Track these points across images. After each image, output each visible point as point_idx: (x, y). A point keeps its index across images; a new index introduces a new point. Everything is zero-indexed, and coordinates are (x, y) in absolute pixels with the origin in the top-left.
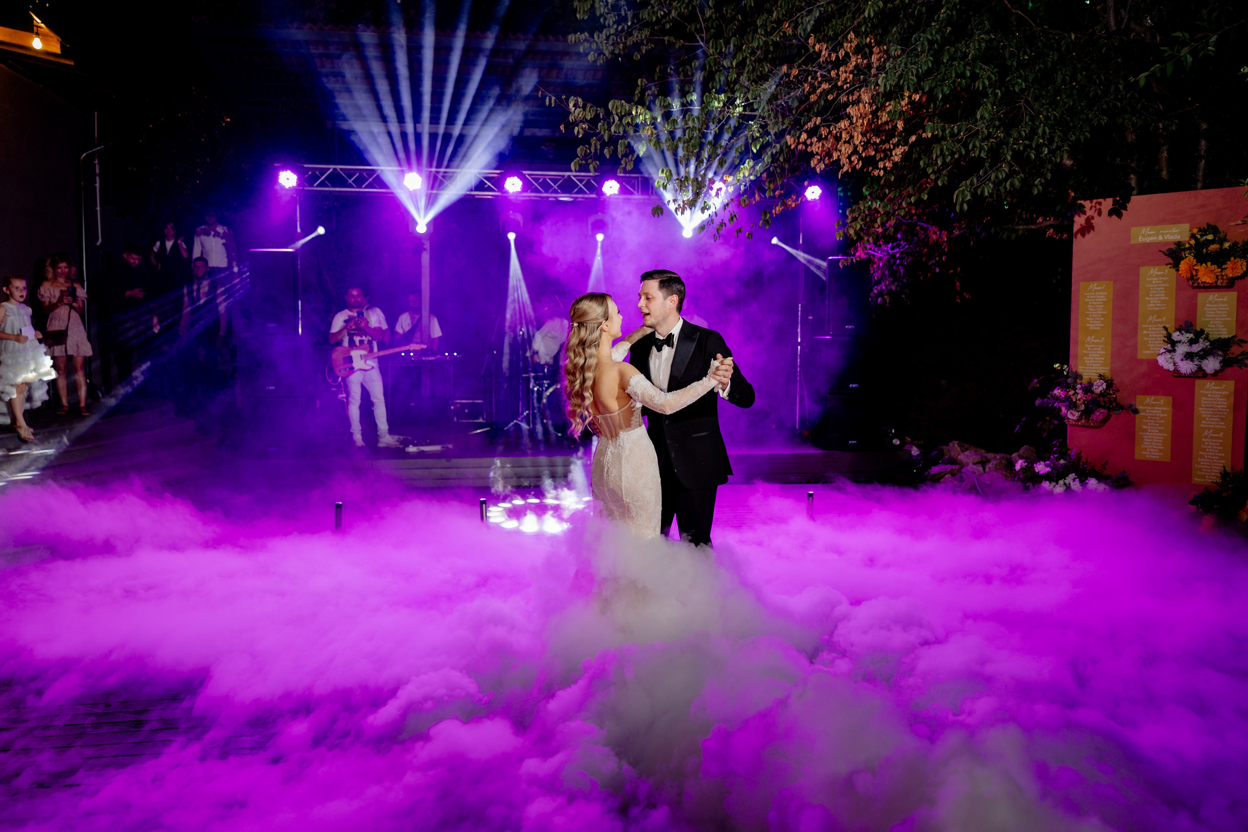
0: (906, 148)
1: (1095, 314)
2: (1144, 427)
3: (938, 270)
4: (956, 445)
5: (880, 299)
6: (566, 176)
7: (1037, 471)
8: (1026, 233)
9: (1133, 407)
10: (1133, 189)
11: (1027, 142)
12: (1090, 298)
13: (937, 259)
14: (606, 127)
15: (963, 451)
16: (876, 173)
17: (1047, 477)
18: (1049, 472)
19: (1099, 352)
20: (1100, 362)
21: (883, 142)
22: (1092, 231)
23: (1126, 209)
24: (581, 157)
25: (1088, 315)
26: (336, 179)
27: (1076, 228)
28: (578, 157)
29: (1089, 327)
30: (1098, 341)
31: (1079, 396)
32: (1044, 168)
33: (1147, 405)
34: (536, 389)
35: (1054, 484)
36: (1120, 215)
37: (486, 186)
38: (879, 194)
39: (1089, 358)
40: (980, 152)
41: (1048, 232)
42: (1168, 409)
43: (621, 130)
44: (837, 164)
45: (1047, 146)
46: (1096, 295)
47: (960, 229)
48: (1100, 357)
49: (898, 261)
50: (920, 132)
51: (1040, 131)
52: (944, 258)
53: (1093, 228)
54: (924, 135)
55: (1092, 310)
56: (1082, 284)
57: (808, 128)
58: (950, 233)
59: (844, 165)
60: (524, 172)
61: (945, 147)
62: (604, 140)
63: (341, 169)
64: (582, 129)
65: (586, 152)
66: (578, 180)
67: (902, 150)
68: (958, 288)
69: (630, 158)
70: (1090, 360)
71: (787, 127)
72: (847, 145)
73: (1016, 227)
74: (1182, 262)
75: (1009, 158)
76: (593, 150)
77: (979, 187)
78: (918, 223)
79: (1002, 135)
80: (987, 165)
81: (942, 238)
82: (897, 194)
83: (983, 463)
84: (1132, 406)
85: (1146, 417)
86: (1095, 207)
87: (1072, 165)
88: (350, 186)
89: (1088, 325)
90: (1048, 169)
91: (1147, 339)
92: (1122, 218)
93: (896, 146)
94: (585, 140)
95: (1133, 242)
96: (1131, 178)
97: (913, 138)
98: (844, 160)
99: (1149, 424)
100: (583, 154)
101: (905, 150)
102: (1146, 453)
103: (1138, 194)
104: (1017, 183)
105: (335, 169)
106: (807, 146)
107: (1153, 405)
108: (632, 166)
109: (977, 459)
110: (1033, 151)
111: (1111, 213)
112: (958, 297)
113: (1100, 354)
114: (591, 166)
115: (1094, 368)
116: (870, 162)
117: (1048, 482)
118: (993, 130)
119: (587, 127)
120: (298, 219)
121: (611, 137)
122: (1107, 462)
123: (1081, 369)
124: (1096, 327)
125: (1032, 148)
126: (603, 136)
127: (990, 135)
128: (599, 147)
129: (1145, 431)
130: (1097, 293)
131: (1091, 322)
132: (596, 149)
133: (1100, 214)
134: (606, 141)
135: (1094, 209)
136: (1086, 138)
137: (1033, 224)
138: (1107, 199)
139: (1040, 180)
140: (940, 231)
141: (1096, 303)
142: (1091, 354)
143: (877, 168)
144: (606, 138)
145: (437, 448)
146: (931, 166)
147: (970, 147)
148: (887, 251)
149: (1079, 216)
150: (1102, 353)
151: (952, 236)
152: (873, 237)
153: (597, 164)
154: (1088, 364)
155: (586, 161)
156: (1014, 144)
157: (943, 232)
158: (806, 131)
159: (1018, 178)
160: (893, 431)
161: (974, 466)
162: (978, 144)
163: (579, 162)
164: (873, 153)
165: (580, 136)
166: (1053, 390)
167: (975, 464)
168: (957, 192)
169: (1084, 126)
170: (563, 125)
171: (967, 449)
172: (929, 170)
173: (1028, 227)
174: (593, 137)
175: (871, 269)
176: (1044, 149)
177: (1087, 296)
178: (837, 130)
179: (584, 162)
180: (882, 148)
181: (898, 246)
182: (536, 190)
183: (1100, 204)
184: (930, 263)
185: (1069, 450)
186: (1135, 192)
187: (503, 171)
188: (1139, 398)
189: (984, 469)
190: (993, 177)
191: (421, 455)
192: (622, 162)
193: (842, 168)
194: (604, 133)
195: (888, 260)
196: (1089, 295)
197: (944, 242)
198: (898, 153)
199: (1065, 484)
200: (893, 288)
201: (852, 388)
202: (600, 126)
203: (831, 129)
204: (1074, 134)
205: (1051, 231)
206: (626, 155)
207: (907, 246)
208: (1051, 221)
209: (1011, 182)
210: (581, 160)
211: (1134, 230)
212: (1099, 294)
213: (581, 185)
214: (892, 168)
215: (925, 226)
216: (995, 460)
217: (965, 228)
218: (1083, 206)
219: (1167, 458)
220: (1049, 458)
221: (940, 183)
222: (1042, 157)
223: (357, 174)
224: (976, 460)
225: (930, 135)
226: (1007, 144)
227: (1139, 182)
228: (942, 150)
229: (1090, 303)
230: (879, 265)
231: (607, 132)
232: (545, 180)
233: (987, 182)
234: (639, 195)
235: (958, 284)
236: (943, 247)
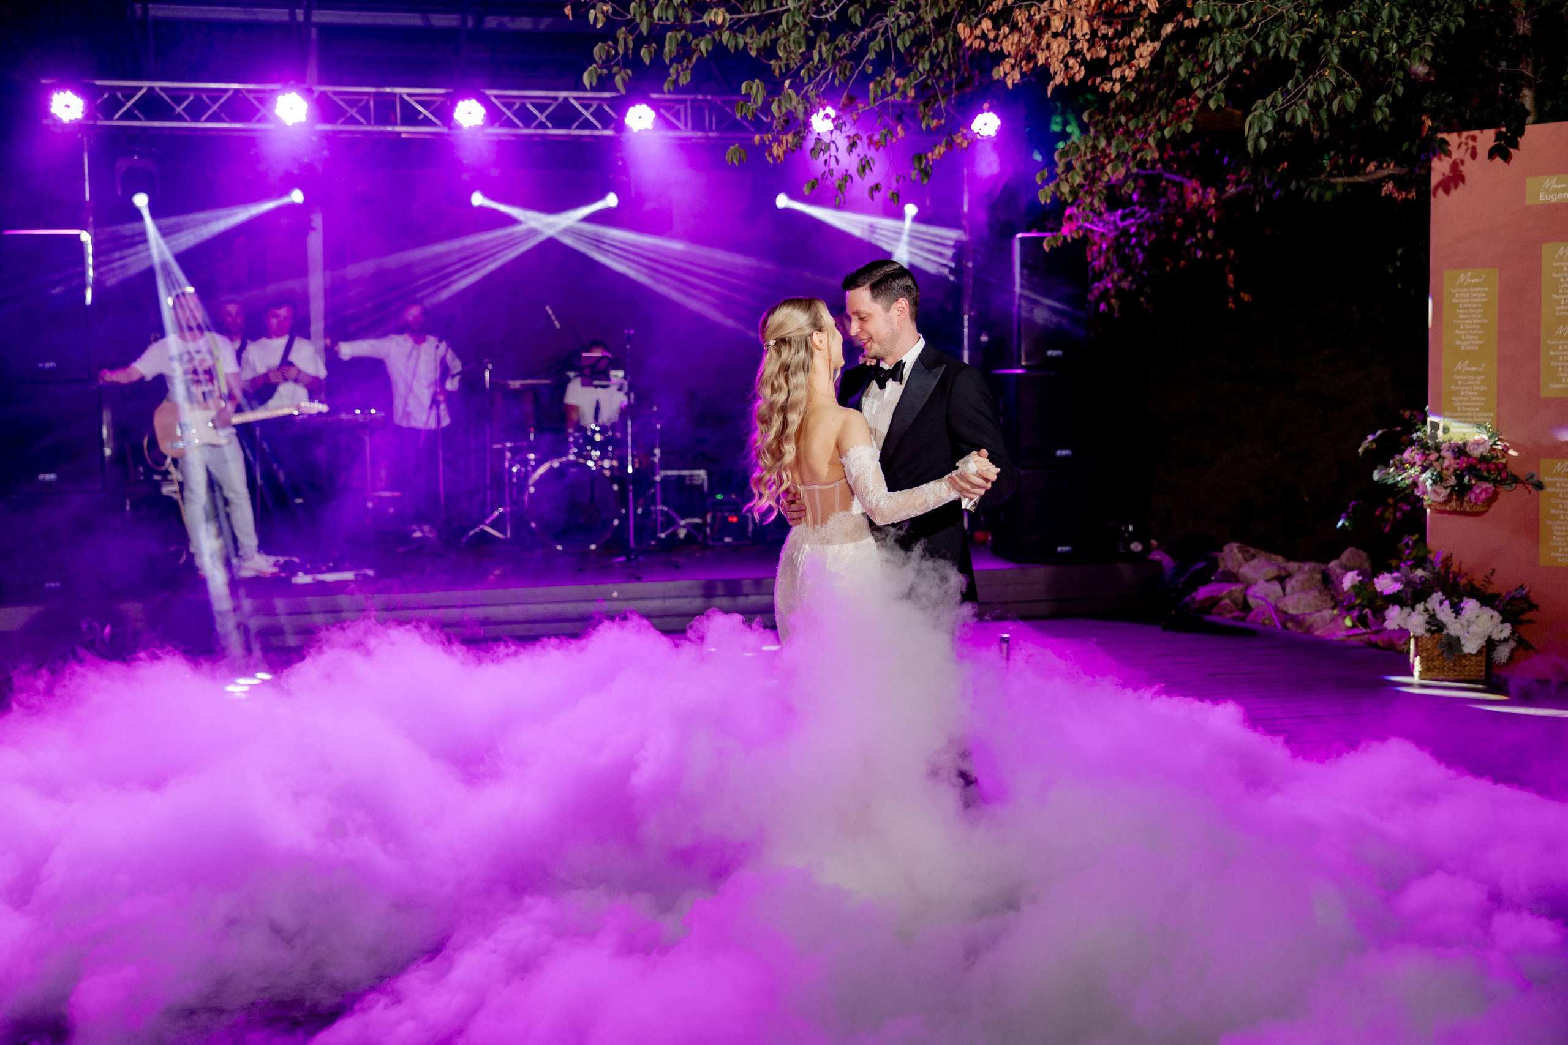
0: (1157, 45)
1: (1469, 324)
2: (1553, 511)
3: (1200, 255)
4: (1236, 550)
5: (1103, 307)
6: (561, 100)
7: (1379, 590)
8: (1349, 190)
9: (1535, 479)
10: (1527, 113)
11: (1363, 33)
12: (1459, 298)
13: (1199, 235)
14: (645, 11)
15: (1246, 560)
16: (1107, 87)
17: (1395, 599)
18: (1399, 591)
19: (1477, 388)
20: (1479, 404)
21: (1118, 35)
22: (1461, 184)
23: (1516, 146)
24: (600, 62)
25: (1457, 326)
26: (152, 106)
27: (1435, 179)
28: (596, 62)
29: (1461, 346)
30: (1474, 368)
31: (1446, 463)
32: (1392, 78)
33: (1558, 474)
34: (515, 470)
35: (1408, 610)
36: (1507, 158)
37: (421, 117)
38: (1110, 124)
39: (1461, 398)
40: (1288, 50)
41: (1385, 188)
43: (670, 13)
44: (1044, 73)
45: (1396, 40)
46: (1470, 292)
47: (1238, 183)
48: (1478, 396)
49: (1134, 240)
50: (1180, 17)
51: (1385, 14)
52: (1210, 234)
53: (1463, 179)
54: (1187, 23)
55: (1464, 317)
56: (1447, 274)
57: (993, 10)
58: (1221, 191)
59: (1056, 73)
60: (489, 92)
61: (1228, 42)
62: (641, 32)
63: (162, 89)
64: (603, 12)
65: (608, 53)
66: (582, 105)
67: (1151, 49)
68: (1232, 285)
69: (685, 64)
70: (1461, 401)
71: (953, 10)
72: (1061, 39)
73: (1333, 180)
75: (1335, 60)
76: (621, 49)
77: (1286, 110)
78: (1166, 175)
79: (1322, 21)
80: (1298, 72)
81: (1207, 200)
82: (1141, 124)
83: (1282, 579)
84: (1532, 476)
85: (1556, 495)
86: (1466, 144)
87: (1428, 74)
88: (180, 118)
89: (1458, 342)
90: (1398, 79)
91: (1555, 364)
92: (1512, 162)
93: (1142, 40)
94: (608, 34)
95: (1529, 202)
96: (1525, 96)
97: (1168, 28)
98: (1056, 66)
99: (1561, 506)
100: (604, 58)
101: (1154, 48)
102: (1557, 555)
103: (1536, 122)
104: (1351, 103)
105: (151, 89)
106: (987, 43)
107: (1566, 475)
108: (689, 78)
109: (1272, 572)
110: (1374, 48)
111: (1493, 153)
112: (1231, 300)
113: (1479, 391)
114: (618, 79)
115: (1469, 414)
116: (1098, 68)
117: (1397, 608)
118: (1307, 12)
119: (611, 10)
120: (87, 177)
121: (652, 26)
122: (1494, 571)
124: (1471, 345)
125: (1372, 44)
126: (638, 25)
127: (1302, 23)
128: (631, 45)
129: (1556, 517)
130: (1472, 289)
131: (1463, 337)
132: (626, 48)
133: (1474, 155)
134: (645, 33)
135: (1464, 147)
136: (1459, 27)
137: (1358, 174)
138: (1486, 131)
139: (1386, 98)
140: (1205, 187)
141: (1469, 306)
142: (1464, 391)
143: (1110, 79)
144: (644, 29)
145: (348, 576)
146: (1198, 76)
147: (1271, 42)
148: (1115, 222)
149: (1440, 159)
150: (1482, 388)
151: (1224, 197)
152: (1100, 198)
153: (627, 74)
154: (1459, 409)
155: (610, 69)
156: (1342, 36)
157: (1208, 190)
158: (991, 17)
159: (1351, 94)
160: (1131, 528)
161: (1267, 585)
162: (1283, 37)
163: (596, 71)
164: (1104, 53)
165: (599, 25)
166: (1402, 452)
167: (1268, 581)
168: (1250, 118)
169: (1455, 6)
170: (569, 7)
171: (1253, 557)
172: (1195, 83)
173: (1351, 180)
174: (620, 28)
175: (1088, 254)
176: (1390, 45)
177: (1455, 293)
178: (1042, 14)
179: (605, 71)
180: (1117, 45)
181: (1133, 214)
182: (509, 124)
183: (1474, 138)
184: (1187, 243)
185: (1430, 552)
186: (1530, 119)
187: (450, 91)
188: (1545, 463)
189: (1284, 589)
190: (1310, 94)
191: (321, 588)
192: (672, 71)
193: (1053, 79)
194: (641, 20)
195: (1117, 238)
196: (1459, 293)
197: (1211, 206)
198: (1145, 54)
199: (1426, 610)
200: (1124, 284)
201: (1062, 458)
202: (635, 8)
203: (1032, 13)
204: (1439, 21)
205: (1391, 185)
206: (678, 59)
207: (1148, 215)
208: (1390, 169)
209: (1340, 101)
210: (601, 67)
211: (1531, 182)
212: (1476, 289)
213: (587, 114)
214: (1135, 80)
215: (1178, 179)
216: (1303, 572)
217: (1246, 182)
218: (1445, 142)
220: (1398, 569)
221: (1212, 105)
222: (1387, 60)
223: (191, 98)
224: (1269, 576)
225: (1196, 23)
226: (1331, 36)
227: (1538, 101)
228: (1223, 47)
229: (1461, 306)
230: (1101, 247)
231: (645, 18)
232: (523, 106)
233: (1301, 101)
234: (687, 130)
235: (1231, 277)
236: (1209, 215)
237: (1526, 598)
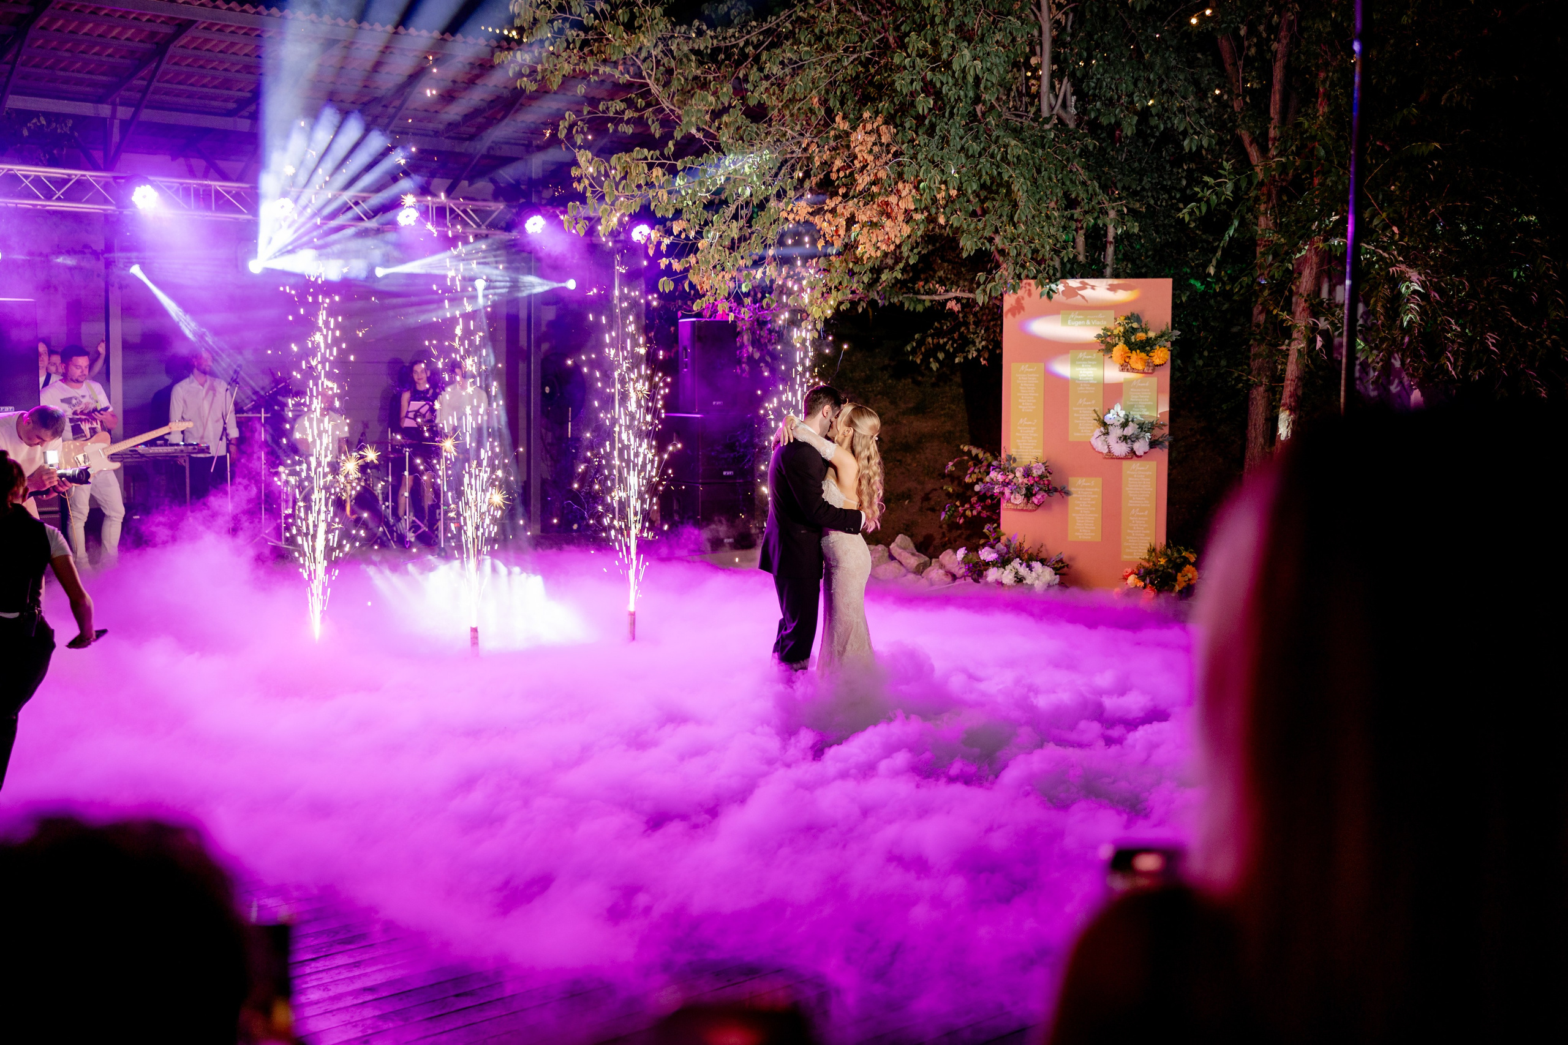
1: (1027, 396)
2: (1076, 508)
7: (981, 558)
9: (1066, 489)
12: (1022, 380)
17: (993, 564)
18: (994, 559)
19: (1032, 435)
20: (1035, 444)
22: (1022, 312)
25: (1019, 397)
27: (1006, 307)
29: (1021, 409)
30: (1030, 423)
31: (1020, 480)
33: (1078, 486)
35: (1001, 570)
36: (1050, 298)
39: (1023, 441)
42: (1099, 490)
46: (1027, 377)
48: (1033, 439)
53: (1023, 309)
55: (1024, 392)
56: (1014, 365)
66: (353, 202)
70: (1024, 445)
74: (1115, 349)
84: (1064, 488)
85: (1079, 499)
86: (1026, 288)
89: (1020, 407)
91: (1076, 422)
92: (1052, 300)
99: (1080, 505)
102: (1078, 534)
103: (1063, 278)
107: (1084, 487)
111: (1041, 294)
115: (1031, 451)
117: (994, 569)
122: (1042, 545)
123: (1013, 452)
124: (1028, 409)
129: (1077, 512)
130: (1028, 375)
131: (1024, 404)
133: (1030, 294)
135: (1024, 290)
137: (935, 294)
138: (1035, 281)
141: (1028, 385)
142: (1024, 436)
149: (1012, 295)
150: (1035, 435)
154: (1021, 447)
173: (931, 297)
177: (1017, 377)
183: (1029, 284)
185: (1005, 535)
188: (1071, 480)
196: (1021, 377)
199: (1013, 569)
205: (954, 304)
208: (956, 292)
212: (1031, 375)
213: (356, 209)
219: (1098, 539)
220: (989, 546)
229: (1022, 385)
232: (310, 200)
237: (1061, 561)
